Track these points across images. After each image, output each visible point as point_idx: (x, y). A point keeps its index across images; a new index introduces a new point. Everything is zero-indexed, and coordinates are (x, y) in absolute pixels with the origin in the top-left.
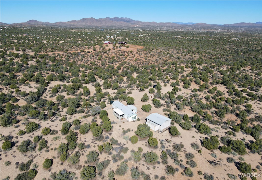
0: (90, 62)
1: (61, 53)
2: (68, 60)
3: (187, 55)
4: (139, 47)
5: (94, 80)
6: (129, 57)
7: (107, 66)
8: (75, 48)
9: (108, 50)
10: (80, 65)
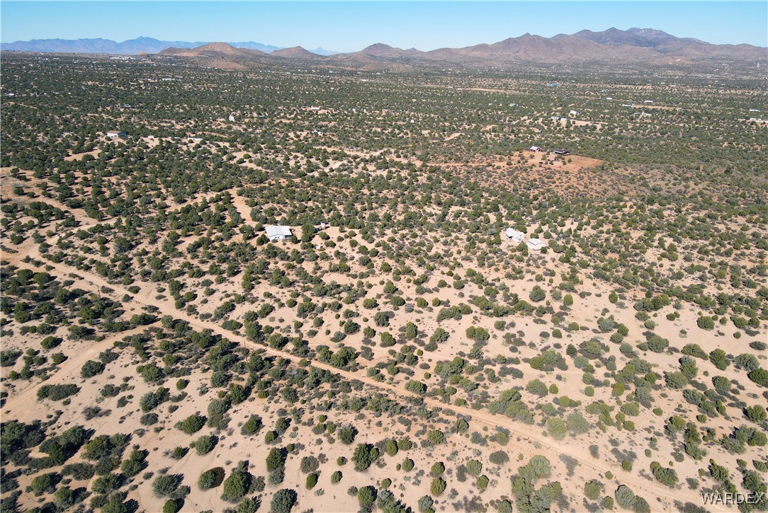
0: (497, 185)
1: (458, 165)
2: (468, 179)
6: (560, 181)
7: (520, 193)
8: (480, 158)
9: (530, 165)
10: (483, 188)
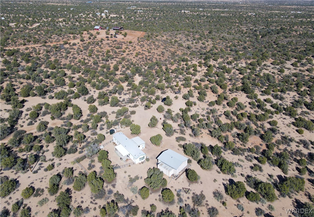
0: (77, 60)
1: (37, 46)
2: (48, 57)
3: (199, 42)
4: (139, 34)
5: (85, 92)
6: (128, 50)
7: (101, 65)
8: (56, 38)
9: (100, 40)
10: (64, 65)
